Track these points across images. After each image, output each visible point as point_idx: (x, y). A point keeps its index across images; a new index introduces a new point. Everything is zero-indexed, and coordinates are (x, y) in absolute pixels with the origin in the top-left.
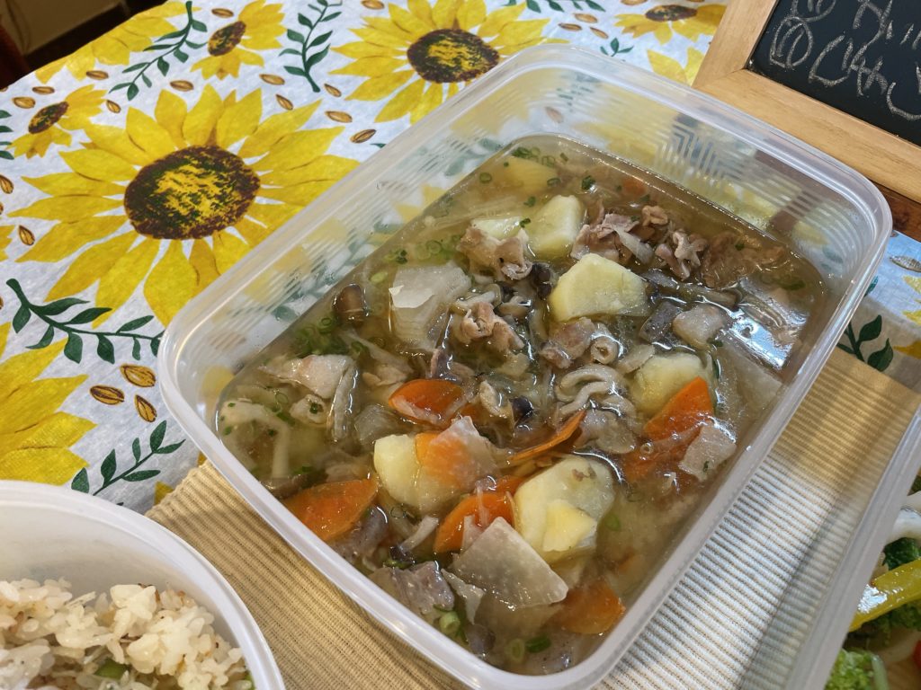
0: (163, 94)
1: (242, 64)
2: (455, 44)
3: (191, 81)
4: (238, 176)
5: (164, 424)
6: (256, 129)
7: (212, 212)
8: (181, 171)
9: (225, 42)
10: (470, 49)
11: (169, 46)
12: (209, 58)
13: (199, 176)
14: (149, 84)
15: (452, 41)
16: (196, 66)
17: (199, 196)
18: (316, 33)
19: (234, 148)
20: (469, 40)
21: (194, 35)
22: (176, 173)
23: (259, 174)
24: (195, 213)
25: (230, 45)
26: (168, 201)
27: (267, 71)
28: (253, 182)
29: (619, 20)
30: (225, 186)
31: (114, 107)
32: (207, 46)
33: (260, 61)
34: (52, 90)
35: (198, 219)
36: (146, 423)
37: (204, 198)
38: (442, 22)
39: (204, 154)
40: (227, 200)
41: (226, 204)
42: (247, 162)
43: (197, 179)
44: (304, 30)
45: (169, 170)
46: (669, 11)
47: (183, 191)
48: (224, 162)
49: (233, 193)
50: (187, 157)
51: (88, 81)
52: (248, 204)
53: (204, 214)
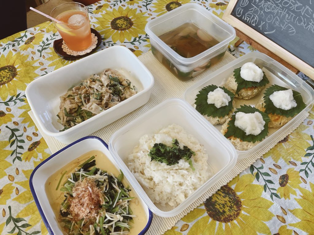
0: (120, 7)
1: (135, 3)
3: (125, 5)
4: (130, 22)
6: (135, 15)
13: (123, 21)
14: (117, 4)
19: (130, 18)
20: (179, 4)
22: (120, 20)
26: (118, 24)
28: (132, 24)
29: (210, 4)
30: (127, 23)
31: (111, 7)
34: (100, 3)
35: (122, 28)
37: (124, 25)
39: (125, 18)
40: (127, 26)
42: (132, 20)
48: (128, 20)
50: (122, 18)
51: (107, 2)
52: (131, 27)
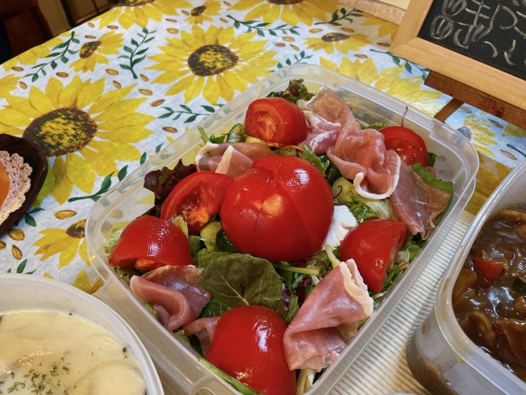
0: (52, 79)
1: (97, 63)
2: (215, 53)
3: (68, 72)
4: (85, 125)
5: (26, 261)
6: (100, 98)
7: (68, 144)
8: (55, 122)
9: (89, 50)
10: (223, 55)
11: (58, 54)
12: (79, 60)
13: (64, 124)
14: (45, 74)
15: (213, 51)
16: (72, 65)
17: (63, 135)
18: (140, 49)
19: (85, 109)
20: (223, 50)
21: (73, 46)
22: (52, 122)
23: (98, 123)
24: (59, 144)
25: (91, 51)
26: (46, 138)
27: (110, 67)
28: (93, 128)
29: (306, 41)
30: (78, 130)
31: (24, 85)
32: (79, 53)
33: (106, 61)
35: (61, 147)
36: (17, 260)
37: (65, 136)
38: (209, 41)
39: (69, 112)
40: (78, 138)
41: (77, 140)
42: (92, 116)
43: (63, 126)
44: (133, 47)
45: (49, 121)
46: (335, 36)
47: (55, 133)
48: (79, 117)
49: (82, 134)
50: (59, 113)
51: (12, 72)
52: (89, 141)
53: (64, 145)
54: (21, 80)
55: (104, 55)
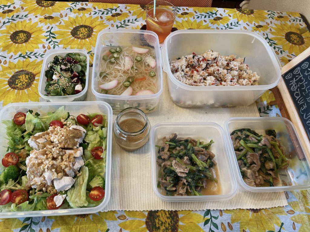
0: (201, 21)
1: (216, 24)
11: (209, 14)
12: (212, 20)
14: (201, 18)
16: (210, 20)
18: (231, 27)
21: (214, 15)
25: (217, 20)
27: (218, 27)
31: (194, 18)
32: (214, 18)
33: (219, 25)
34: (188, 10)
44: (230, 25)
51: (194, 12)
54: (194, 16)
55: (220, 23)
